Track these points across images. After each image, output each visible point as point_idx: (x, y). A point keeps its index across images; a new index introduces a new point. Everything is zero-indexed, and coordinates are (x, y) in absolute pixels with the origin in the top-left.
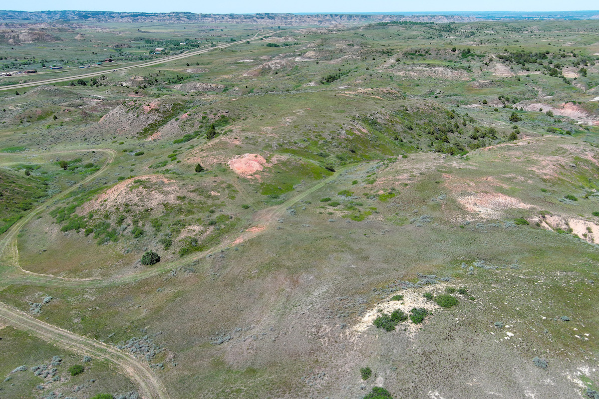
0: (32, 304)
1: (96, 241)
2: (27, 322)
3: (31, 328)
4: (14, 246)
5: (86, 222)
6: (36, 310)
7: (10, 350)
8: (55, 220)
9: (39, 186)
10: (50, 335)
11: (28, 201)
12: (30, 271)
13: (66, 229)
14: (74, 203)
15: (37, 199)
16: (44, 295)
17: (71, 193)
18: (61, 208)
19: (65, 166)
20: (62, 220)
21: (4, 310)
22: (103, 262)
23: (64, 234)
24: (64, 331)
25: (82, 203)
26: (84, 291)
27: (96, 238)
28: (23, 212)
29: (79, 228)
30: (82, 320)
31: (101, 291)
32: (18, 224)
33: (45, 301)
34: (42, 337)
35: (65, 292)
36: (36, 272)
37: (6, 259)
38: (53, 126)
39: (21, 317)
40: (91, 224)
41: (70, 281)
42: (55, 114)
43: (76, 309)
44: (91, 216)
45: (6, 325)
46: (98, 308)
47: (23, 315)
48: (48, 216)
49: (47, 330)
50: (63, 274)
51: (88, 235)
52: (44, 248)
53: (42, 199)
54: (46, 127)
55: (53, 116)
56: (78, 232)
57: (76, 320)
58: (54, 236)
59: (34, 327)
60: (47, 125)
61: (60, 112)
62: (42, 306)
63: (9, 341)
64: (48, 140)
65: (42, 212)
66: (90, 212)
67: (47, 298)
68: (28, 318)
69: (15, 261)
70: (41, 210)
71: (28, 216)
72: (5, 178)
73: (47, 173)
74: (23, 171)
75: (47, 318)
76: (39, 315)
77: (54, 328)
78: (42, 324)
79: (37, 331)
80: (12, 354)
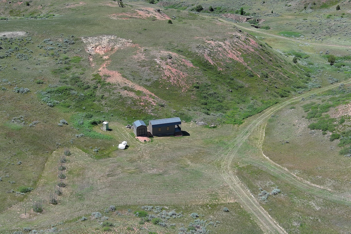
0: (262, 190)
1: (339, 150)
2: (253, 205)
3: (254, 213)
4: (263, 129)
5: (335, 126)
6: (263, 197)
7: (231, 225)
8: (306, 115)
9: (301, 76)
11: (288, 88)
12: (269, 157)
13: (313, 127)
14: (330, 102)
15: (296, 89)
16: (273, 186)
17: (329, 91)
18: (315, 103)
19: (332, 62)
20: (312, 116)
21: (238, 186)
22: (339, 174)
23: (310, 132)
24: (281, 230)
25: (338, 105)
26: (311, 197)
27: (340, 145)
28: (280, 98)
29: (327, 129)
30: (301, 225)
31: (328, 204)
32: (272, 109)
33: (273, 191)
34: (261, 225)
35: (293, 190)
36: (273, 161)
37: (252, 139)
38: (333, 17)
39: (249, 198)
40: (340, 129)
41: (301, 181)
42: (339, 4)
43: (299, 212)
44: (342, 121)
45: (236, 201)
46: (319, 220)
47: (251, 197)
48: (301, 109)
49: (267, 221)
50: (297, 172)
51: (333, 140)
52: (288, 140)
53: (301, 90)
54: (326, 16)
55: (336, 6)
56: (324, 134)
57: (295, 224)
58: (300, 130)
59: (257, 213)
60: (328, 14)
61: (345, 3)
62: (269, 195)
63: (233, 216)
64: (324, 31)
65: (296, 103)
66: (343, 117)
67: (275, 190)
68: (254, 202)
69: (259, 144)
70: (296, 100)
71: (283, 103)
72: (275, 61)
73: (312, 64)
74: (292, 57)
75: (270, 209)
76: (264, 203)
77: (273, 222)
78: (264, 212)
79: (258, 218)
80: (233, 230)
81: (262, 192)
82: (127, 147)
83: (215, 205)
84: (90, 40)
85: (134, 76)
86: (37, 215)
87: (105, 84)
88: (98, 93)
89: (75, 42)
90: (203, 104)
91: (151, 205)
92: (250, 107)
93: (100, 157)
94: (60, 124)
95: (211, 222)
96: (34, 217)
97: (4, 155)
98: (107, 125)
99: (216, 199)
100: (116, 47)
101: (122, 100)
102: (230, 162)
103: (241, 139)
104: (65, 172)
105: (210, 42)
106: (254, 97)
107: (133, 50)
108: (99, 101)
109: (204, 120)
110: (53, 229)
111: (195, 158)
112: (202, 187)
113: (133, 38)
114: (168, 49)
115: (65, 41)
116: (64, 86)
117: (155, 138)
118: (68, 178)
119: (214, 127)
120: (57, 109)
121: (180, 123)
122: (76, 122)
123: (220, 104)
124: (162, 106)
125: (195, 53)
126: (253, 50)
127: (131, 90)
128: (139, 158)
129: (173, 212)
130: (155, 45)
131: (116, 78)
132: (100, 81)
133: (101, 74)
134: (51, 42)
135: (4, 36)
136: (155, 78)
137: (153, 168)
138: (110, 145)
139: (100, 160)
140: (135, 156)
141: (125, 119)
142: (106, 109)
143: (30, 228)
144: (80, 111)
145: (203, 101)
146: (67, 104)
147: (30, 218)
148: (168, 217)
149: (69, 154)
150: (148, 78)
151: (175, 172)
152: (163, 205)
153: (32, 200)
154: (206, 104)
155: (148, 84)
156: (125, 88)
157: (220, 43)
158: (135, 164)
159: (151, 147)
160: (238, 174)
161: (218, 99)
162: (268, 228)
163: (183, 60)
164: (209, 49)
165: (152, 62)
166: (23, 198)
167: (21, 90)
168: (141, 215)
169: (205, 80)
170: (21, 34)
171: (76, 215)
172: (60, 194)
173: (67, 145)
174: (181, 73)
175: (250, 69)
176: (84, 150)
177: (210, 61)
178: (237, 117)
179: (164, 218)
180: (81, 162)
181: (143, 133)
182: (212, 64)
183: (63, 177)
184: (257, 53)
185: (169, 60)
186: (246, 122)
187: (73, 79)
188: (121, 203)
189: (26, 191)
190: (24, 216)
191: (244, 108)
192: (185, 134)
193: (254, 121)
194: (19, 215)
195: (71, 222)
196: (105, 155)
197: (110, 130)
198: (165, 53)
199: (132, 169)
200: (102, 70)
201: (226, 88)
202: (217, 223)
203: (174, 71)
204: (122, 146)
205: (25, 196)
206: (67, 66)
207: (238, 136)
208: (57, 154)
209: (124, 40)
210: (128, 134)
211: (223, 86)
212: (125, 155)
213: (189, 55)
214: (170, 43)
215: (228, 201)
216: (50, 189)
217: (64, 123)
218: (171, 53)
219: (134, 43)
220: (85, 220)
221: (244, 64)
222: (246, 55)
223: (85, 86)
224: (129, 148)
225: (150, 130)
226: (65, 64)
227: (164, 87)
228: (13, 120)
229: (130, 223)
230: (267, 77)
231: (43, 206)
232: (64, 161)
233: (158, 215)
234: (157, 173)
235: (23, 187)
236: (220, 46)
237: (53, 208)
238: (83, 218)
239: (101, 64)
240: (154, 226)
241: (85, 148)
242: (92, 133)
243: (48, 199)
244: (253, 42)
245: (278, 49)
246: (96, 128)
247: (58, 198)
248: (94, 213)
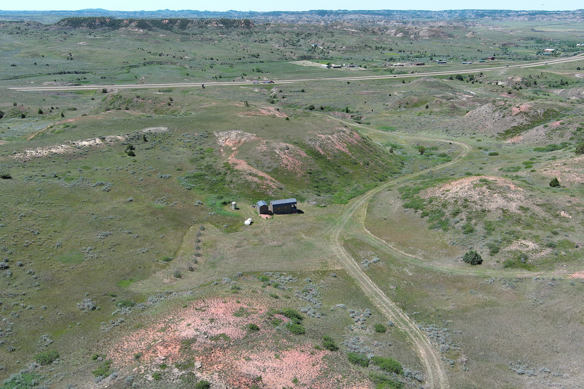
1: (428, 225)
2: (357, 271)
3: (358, 278)
4: (365, 207)
5: (425, 205)
6: (365, 265)
7: (339, 288)
8: (400, 196)
9: (396, 163)
11: (385, 174)
12: (370, 231)
13: (406, 206)
14: (420, 185)
15: (392, 174)
16: (374, 255)
17: (420, 176)
18: (408, 186)
19: (422, 153)
20: (405, 197)
21: (344, 255)
22: (428, 245)
23: (404, 210)
24: (380, 292)
25: (427, 187)
26: (405, 265)
27: (429, 221)
28: (379, 182)
29: (418, 208)
30: (397, 288)
31: (419, 270)
32: (372, 191)
33: (374, 260)
34: (363, 288)
35: (390, 259)
36: (374, 235)
37: (356, 216)
38: (423, 114)
39: (353, 266)
40: (429, 208)
41: (397, 251)
42: (428, 104)
43: (395, 277)
44: (431, 202)
45: (342, 268)
46: (412, 284)
47: (355, 265)
48: (396, 191)
49: (368, 284)
50: (393, 244)
51: (423, 217)
52: (385, 217)
53: (396, 175)
54: (417, 114)
55: (426, 105)
56: (416, 212)
57: (392, 287)
58: (396, 209)
59: (360, 278)
60: (418, 112)
61: (432, 103)
62: (370, 263)
63: (340, 281)
64: (416, 126)
65: (393, 186)
66: (431, 197)
67: (375, 259)
68: (357, 268)
69: (362, 220)
70: (392, 184)
71: (382, 186)
72: (374, 151)
73: (406, 154)
74: (388, 148)
75: (371, 275)
76: (366, 270)
77: (373, 285)
78: (366, 278)
79: (361, 282)
80: (340, 292)
81: (364, 260)
82: (252, 223)
83: (325, 271)
84: (221, 134)
85: (258, 164)
86: (177, 280)
87: (233, 171)
88: (228, 178)
89: (208, 136)
90: (315, 187)
91: (272, 271)
92: (355, 189)
93: (229, 232)
94: (196, 204)
95: (322, 286)
96: (174, 281)
97: (149, 230)
98: (235, 205)
99: (326, 266)
100: (243, 140)
101: (247, 184)
102: (337, 236)
103: (347, 217)
104: (200, 244)
105: (321, 135)
106: (357, 182)
107: (257, 142)
108: (228, 185)
109: (316, 200)
110: (190, 291)
111: (309, 232)
112: (314, 256)
113: (256, 132)
114: (287, 142)
115: (200, 135)
116: (200, 172)
117: (275, 216)
118: (203, 249)
119: (324, 206)
120: (193, 192)
121: (296, 203)
122: (210, 202)
123: (329, 187)
124: (281, 189)
125: (309, 145)
126: (356, 142)
127: (256, 176)
128: (262, 232)
129: (290, 277)
130: (275, 138)
131: (243, 166)
132: (229, 168)
133: (230, 162)
134: (188, 136)
135: (150, 131)
136: (275, 165)
137: (274, 241)
138: (237, 221)
139: (230, 234)
140: (258, 231)
141: (250, 200)
142: (235, 192)
143: (171, 291)
144: (213, 193)
145: (315, 184)
146: (202, 187)
147: (171, 282)
148: (286, 282)
149: (204, 229)
150: (269, 165)
151: (292, 243)
152: (282, 271)
153: (173, 268)
154: (317, 187)
155: (269, 170)
156: (250, 174)
157: (329, 136)
158: (259, 237)
159: (272, 223)
160: (344, 245)
161: (328, 183)
162: (369, 291)
163: (298, 150)
164: (320, 142)
165: (272, 153)
166: (166, 266)
167: (164, 176)
168: (263, 280)
169: (317, 166)
170: (164, 129)
171: (209, 280)
172: (196, 262)
173: (202, 222)
174: (297, 162)
175: (354, 158)
176: (216, 226)
177: (321, 151)
178: (343, 197)
179: (283, 282)
180: (214, 236)
181: (265, 212)
182: (322, 154)
183: (198, 248)
184: (360, 144)
185: (286, 151)
186: (350, 202)
187: (207, 166)
188: (247, 270)
189: (168, 260)
190: (166, 281)
191: (349, 190)
192: (300, 212)
193: (358, 201)
194: (162, 280)
195: (205, 285)
196: (233, 230)
197: (238, 209)
198: (283, 145)
199: (256, 241)
200: (231, 159)
201: (334, 174)
202: (327, 286)
203: (291, 159)
204: (247, 222)
205: (167, 265)
206: (202, 156)
207: (344, 214)
208: (193, 229)
209: (249, 134)
210: (252, 212)
211: (331, 172)
212: (250, 230)
213: (303, 146)
214: (287, 137)
215: (336, 268)
216: (187, 259)
217: (199, 203)
218: (288, 145)
219: (257, 136)
220: (217, 284)
221: (349, 154)
222: (351, 146)
223: (217, 172)
224: (253, 224)
225: (271, 209)
226: (200, 154)
227: (283, 173)
228: (157, 201)
229: (254, 286)
230: (368, 164)
231: (182, 273)
232: (200, 235)
233: (278, 280)
234: (277, 245)
235: (166, 257)
236: (329, 139)
237: (190, 274)
238: (215, 282)
239: (230, 154)
240: (274, 289)
241: (217, 224)
242: (223, 211)
243: (186, 266)
244: (356, 135)
245: (377, 142)
246: (226, 208)
247: (194, 266)
248: (225, 278)
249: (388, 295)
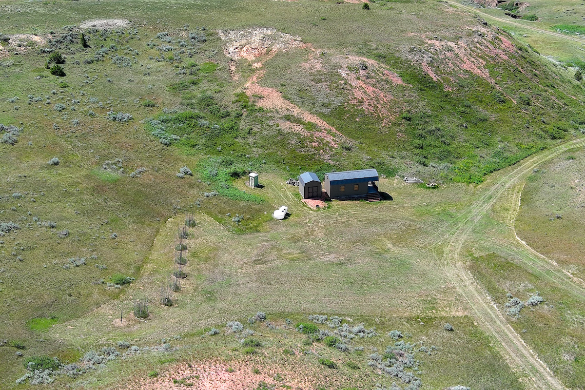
0: (511, 297)
2: (495, 322)
3: (497, 335)
4: (518, 192)
6: (513, 309)
7: (457, 354)
10: (518, 360)
11: (564, 123)
12: (526, 242)
15: (578, 126)
16: (532, 290)
21: (471, 288)
24: (541, 365)
28: (549, 141)
30: (576, 360)
32: (535, 159)
33: (531, 300)
34: (507, 356)
35: (565, 300)
36: (533, 248)
37: (499, 209)
39: (489, 310)
41: (580, 285)
43: (573, 337)
45: (466, 314)
47: (492, 308)
49: (518, 349)
50: (573, 268)
52: (560, 213)
58: (582, 197)
59: (501, 336)
62: (523, 307)
63: (461, 338)
65: (577, 149)
67: (534, 298)
68: (497, 316)
69: (510, 218)
70: (578, 145)
71: (555, 149)
72: (543, 76)
74: (574, 70)
75: (524, 331)
76: (514, 320)
77: (528, 351)
78: (513, 335)
79: (503, 344)
80: (459, 361)
81: (512, 300)
82: (287, 215)
83: (430, 319)
84: (232, 35)
85: (304, 98)
86: (139, 322)
87: (254, 111)
88: (243, 125)
89: (207, 38)
90: (416, 147)
91: (324, 314)
92: (499, 154)
93: (242, 232)
94: (179, 175)
95: (423, 347)
96: (134, 325)
97: (89, 223)
98: (256, 178)
99: (433, 308)
100: (274, 49)
101: (282, 138)
102: (459, 247)
103: (480, 209)
104: (186, 254)
105: (432, 42)
106: (505, 138)
107: (303, 54)
108: (244, 138)
109: (418, 174)
110: (164, 345)
111: (400, 239)
112: (411, 287)
113: (303, 33)
114: (361, 54)
115: (190, 36)
116: (189, 111)
117: (335, 203)
118: (191, 265)
119: (434, 188)
120: (176, 150)
121: (376, 179)
122: (206, 172)
123: (444, 148)
124: (348, 149)
125: (407, 61)
126: (505, 57)
127: (298, 121)
128: (307, 235)
129: (360, 326)
130: (341, 45)
131: (273, 100)
132: (246, 104)
133: (249, 93)
134: (169, 38)
135: (94, 26)
136: (337, 101)
137: (330, 253)
138: (259, 211)
139: (243, 236)
140: (300, 231)
141: (285, 169)
142: (256, 152)
143: (128, 343)
144: (213, 154)
145: (417, 142)
146: (192, 142)
147: (128, 326)
148: (352, 336)
149: (193, 225)
150: (326, 101)
151: (366, 260)
152: (343, 315)
153: (133, 297)
154: (422, 148)
155: (326, 111)
156: (288, 118)
157: (450, 44)
158: (300, 244)
159: (327, 217)
160: (471, 268)
161: (443, 139)
162: (520, 363)
163: (386, 72)
164: (430, 55)
165: (333, 75)
166: (119, 293)
167: (119, 116)
168: (307, 330)
169: (422, 106)
170: (121, 23)
171: (201, 326)
172: (177, 289)
173: (190, 209)
174: (382, 95)
175: (500, 89)
176: (216, 219)
177: (432, 75)
178: (474, 170)
179: (345, 337)
180: (213, 238)
181: (315, 194)
182: (435, 79)
183: (182, 262)
184: (513, 62)
185: (362, 72)
186: (489, 179)
187: (203, 100)
188: (276, 309)
189: (123, 282)
190: (118, 323)
191: (486, 156)
192: (385, 197)
193: (504, 179)
194: (111, 320)
195: (193, 335)
196: (251, 228)
197: (261, 187)
198: (356, 60)
199: (295, 253)
200: (251, 87)
201: (457, 122)
202: (433, 349)
203: (369, 90)
204: (279, 214)
205: (122, 291)
206: (194, 78)
207: (474, 204)
208: (174, 224)
209: (288, 36)
210: (289, 194)
211: (452, 118)
212: (284, 229)
213: (397, 63)
214: (365, 44)
215: (453, 313)
216: (161, 281)
217: (186, 173)
218: (365, 59)
219: (304, 41)
220: (216, 333)
221: (489, 81)
222: (494, 64)
223: (222, 112)
224: (291, 218)
225: (326, 188)
226: (191, 74)
227: (353, 116)
228: (104, 166)
229: (288, 342)
230: (528, 104)
231: (150, 308)
232: (185, 235)
233: (335, 331)
234: (336, 261)
235: (119, 276)
236: (450, 50)
237: (165, 311)
238: (213, 330)
239: (248, 76)
240: (328, 349)
241: (220, 215)
242: (231, 191)
243: (158, 297)
244: (506, 42)
245: (549, 58)
246: (238, 183)
247: (174, 296)
248: (231, 323)
249: (556, 372)
